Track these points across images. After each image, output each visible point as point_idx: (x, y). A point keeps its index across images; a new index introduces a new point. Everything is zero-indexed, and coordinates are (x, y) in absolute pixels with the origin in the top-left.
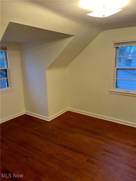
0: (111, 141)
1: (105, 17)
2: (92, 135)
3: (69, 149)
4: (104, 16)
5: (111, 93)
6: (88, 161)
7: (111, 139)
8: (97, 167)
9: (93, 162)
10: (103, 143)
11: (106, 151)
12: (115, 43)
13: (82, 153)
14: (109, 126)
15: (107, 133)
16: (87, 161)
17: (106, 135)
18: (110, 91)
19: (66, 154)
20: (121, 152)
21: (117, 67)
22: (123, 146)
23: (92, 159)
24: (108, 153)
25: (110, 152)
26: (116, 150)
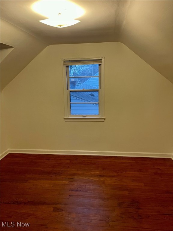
0: (76, 177)
1: (62, 27)
2: (51, 177)
3: (25, 204)
4: (60, 26)
5: (66, 120)
6: (55, 210)
7: (74, 175)
8: (67, 213)
9: (62, 209)
10: (67, 182)
11: (73, 190)
12: (64, 61)
13: (44, 203)
14: (69, 161)
15: (68, 170)
16: (53, 211)
17: (68, 172)
18: (64, 119)
19: (22, 212)
20: (88, 187)
21: (70, 89)
22: (89, 179)
23: (58, 206)
24: (75, 192)
25: (77, 191)
26: (83, 185)
